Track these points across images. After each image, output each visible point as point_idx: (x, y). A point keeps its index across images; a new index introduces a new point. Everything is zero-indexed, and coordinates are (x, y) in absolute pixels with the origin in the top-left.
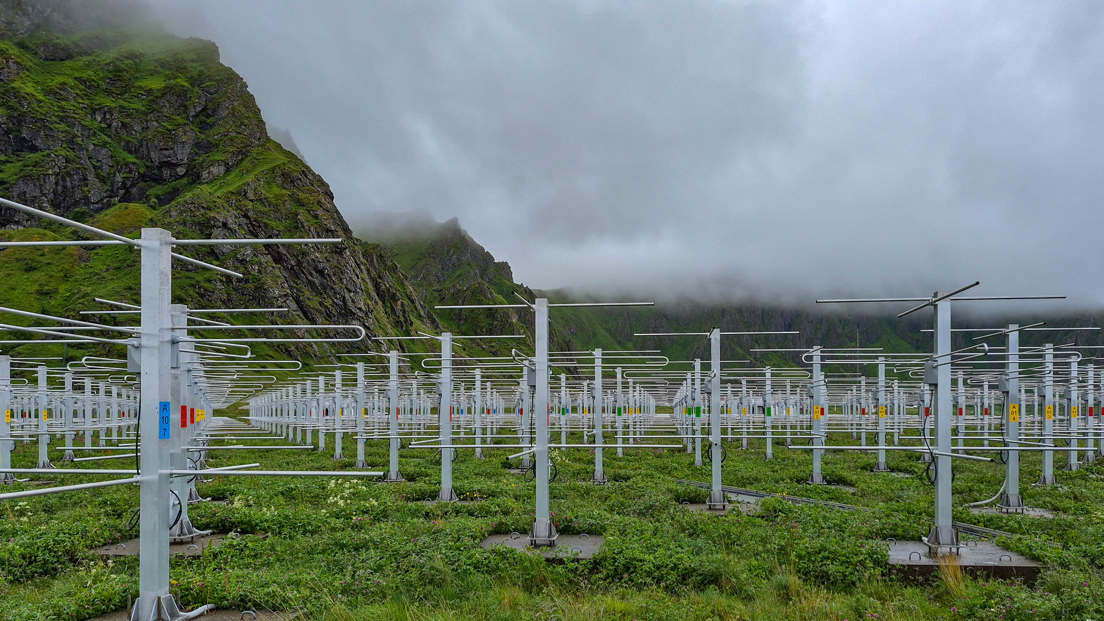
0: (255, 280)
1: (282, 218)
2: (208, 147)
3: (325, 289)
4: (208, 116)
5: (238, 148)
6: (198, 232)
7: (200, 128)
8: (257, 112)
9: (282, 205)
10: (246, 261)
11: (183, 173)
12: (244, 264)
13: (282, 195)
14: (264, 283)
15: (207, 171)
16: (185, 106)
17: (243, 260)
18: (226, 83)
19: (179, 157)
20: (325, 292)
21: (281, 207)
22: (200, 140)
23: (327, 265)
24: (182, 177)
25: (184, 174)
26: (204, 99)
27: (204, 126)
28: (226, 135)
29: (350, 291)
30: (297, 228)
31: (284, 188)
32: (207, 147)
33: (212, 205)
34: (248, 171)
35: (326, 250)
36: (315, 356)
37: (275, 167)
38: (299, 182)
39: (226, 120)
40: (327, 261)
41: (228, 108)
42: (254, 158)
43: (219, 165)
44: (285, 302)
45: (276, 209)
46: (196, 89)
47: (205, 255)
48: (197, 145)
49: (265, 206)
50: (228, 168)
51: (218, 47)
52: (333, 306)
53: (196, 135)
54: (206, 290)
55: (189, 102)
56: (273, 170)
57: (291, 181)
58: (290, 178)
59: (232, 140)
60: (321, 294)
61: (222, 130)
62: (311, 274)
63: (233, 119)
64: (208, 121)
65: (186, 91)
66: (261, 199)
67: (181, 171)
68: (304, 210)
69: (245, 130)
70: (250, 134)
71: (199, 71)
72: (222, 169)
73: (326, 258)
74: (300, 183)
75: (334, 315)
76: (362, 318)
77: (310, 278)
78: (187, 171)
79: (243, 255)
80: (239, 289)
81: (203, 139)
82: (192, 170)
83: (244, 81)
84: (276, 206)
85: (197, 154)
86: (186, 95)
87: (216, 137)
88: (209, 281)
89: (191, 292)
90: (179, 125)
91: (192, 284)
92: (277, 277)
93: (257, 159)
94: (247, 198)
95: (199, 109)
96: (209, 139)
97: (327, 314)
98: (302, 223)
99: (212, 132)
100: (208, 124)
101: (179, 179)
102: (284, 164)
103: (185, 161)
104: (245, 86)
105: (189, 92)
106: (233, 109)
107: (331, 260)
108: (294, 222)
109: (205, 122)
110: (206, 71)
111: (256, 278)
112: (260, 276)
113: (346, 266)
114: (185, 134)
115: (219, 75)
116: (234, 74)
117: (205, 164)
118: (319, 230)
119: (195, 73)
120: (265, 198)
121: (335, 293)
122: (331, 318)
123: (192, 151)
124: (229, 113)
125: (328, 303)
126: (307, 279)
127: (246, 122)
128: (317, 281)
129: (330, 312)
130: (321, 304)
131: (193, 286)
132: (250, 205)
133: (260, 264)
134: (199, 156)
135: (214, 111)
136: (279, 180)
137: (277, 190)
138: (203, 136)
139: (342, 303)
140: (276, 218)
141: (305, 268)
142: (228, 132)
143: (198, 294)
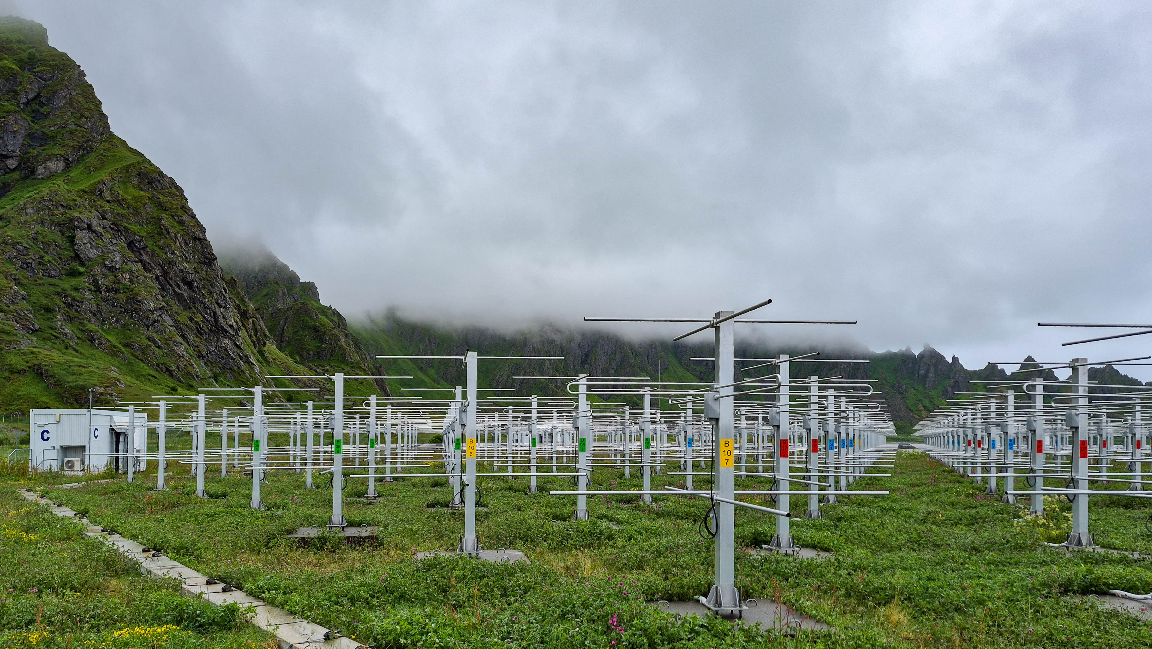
0: (127, 290)
1: (143, 222)
2: (44, 139)
3: (194, 303)
4: (42, 104)
5: (79, 142)
6: (59, 233)
7: (33, 117)
8: (98, 104)
9: (142, 208)
10: (116, 269)
11: (14, 166)
12: (113, 272)
13: (141, 197)
14: (137, 294)
15: (44, 165)
16: (15, 92)
17: (112, 267)
18: (61, 70)
19: (10, 148)
20: (195, 307)
21: (142, 211)
22: (34, 131)
23: (196, 277)
24: (14, 170)
25: (16, 168)
26: (37, 85)
27: (37, 116)
28: (64, 127)
29: (220, 306)
30: (160, 234)
31: (141, 190)
32: (41, 139)
33: (72, 204)
34: (96, 168)
35: (195, 260)
36: (198, 377)
37: (130, 165)
38: (157, 183)
39: (64, 110)
40: (196, 272)
41: (65, 97)
42: (102, 154)
43: (57, 160)
44: (160, 315)
45: (136, 212)
46: (27, 73)
47: (68, 260)
48: (30, 136)
49: (124, 208)
50: (67, 164)
51: (46, 29)
52: (203, 322)
53: (29, 124)
54: (74, 299)
55: (20, 88)
56: (127, 169)
57: (148, 182)
58: (148, 179)
59: (71, 133)
60: (190, 308)
61: (59, 121)
62: (179, 286)
63: (72, 110)
64: (42, 110)
65: (16, 74)
66: (118, 200)
67: (12, 163)
68: (166, 214)
69: (86, 123)
70: (92, 128)
71: (29, 53)
72: (61, 165)
73: (194, 269)
74: (159, 185)
75: (205, 332)
76: (233, 336)
77: (177, 290)
78: (19, 165)
79: (112, 261)
80: (108, 300)
81: (37, 130)
82: (25, 163)
83: (82, 69)
84: (136, 209)
85: (30, 146)
86: (16, 79)
87: (52, 128)
88: (77, 289)
89: (57, 300)
90: (9, 112)
91: (57, 292)
92: (150, 287)
93: (105, 156)
94: (103, 198)
95: (31, 96)
96: (44, 130)
97: (198, 331)
98: (166, 230)
99: (47, 122)
100: (42, 114)
101: (9, 173)
102: (138, 163)
103: (18, 153)
104: (82, 74)
105: (19, 76)
106: (70, 99)
107: (200, 271)
108: (157, 228)
109: (38, 111)
110: (37, 54)
111: (127, 288)
112: (132, 286)
113: (216, 279)
114: (16, 123)
115: (53, 60)
116: (69, 60)
117: (40, 158)
118: (186, 238)
119: (25, 55)
120: (123, 200)
121: (205, 308)
122: (202, 334)
123: (25, 142)
124: (66, 103)
125: (199, 318)
126: (174, 291)
127: (87, 114)
128: (185, 293)
129: (201, 328)
130: (191, 319)
131: (58, 294)
132: (107, 207)
133: (131, 272)
134: (34, 149)
135: (49, 100)
136: (135, 180)
137: (136, 193)
138: (36, 127)
139: (212, 319)
140: (136, 222)
141: (171, 279)
142: (67, 124)
143: (65, 303)
